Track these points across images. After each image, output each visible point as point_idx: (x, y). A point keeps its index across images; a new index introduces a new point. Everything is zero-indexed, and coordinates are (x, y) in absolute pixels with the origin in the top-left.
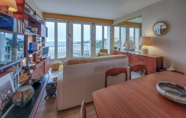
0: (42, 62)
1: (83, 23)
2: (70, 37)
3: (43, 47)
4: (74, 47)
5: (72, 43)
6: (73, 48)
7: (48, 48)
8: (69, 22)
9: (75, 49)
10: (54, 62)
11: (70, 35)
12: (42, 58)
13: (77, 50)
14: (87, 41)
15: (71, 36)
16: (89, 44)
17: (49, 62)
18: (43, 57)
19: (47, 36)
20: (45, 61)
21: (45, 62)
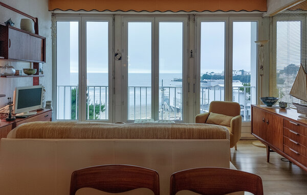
1: (157, 18)
8: (117, 18)
15: (120, 59)
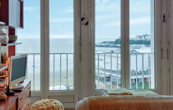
0: (12, 100)
2: (84, 28)
3: (13, 57)
4: (96, 57)
5: (92, 45)
6: (96, 62)
7: (24, 59)
9: (101, 64)
10: (39, 102)
11: (85, 21)
12: (10, 88)
13: (108, 67)
14: (139, 39)
15: (87, 24)
16: (149, 51)
17: (28, 101)
18: (14, 85)
19: (21, 25)
20: (20, 97)
21: (19, 101)
